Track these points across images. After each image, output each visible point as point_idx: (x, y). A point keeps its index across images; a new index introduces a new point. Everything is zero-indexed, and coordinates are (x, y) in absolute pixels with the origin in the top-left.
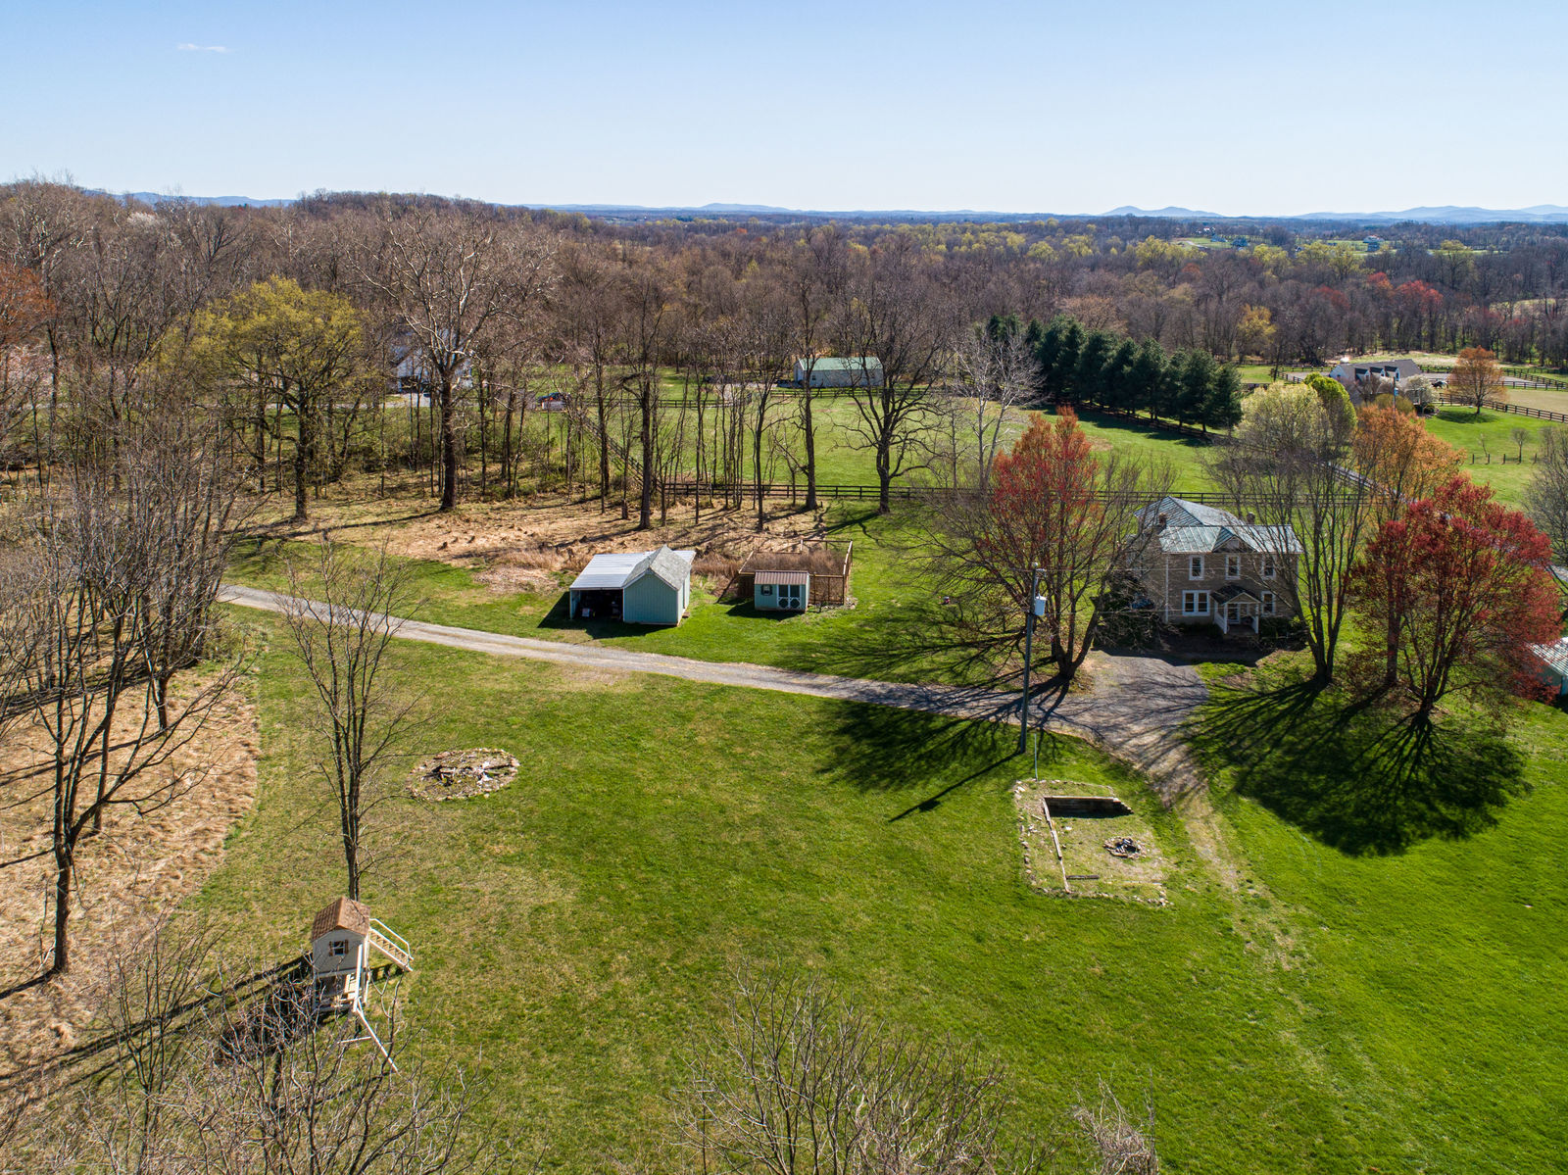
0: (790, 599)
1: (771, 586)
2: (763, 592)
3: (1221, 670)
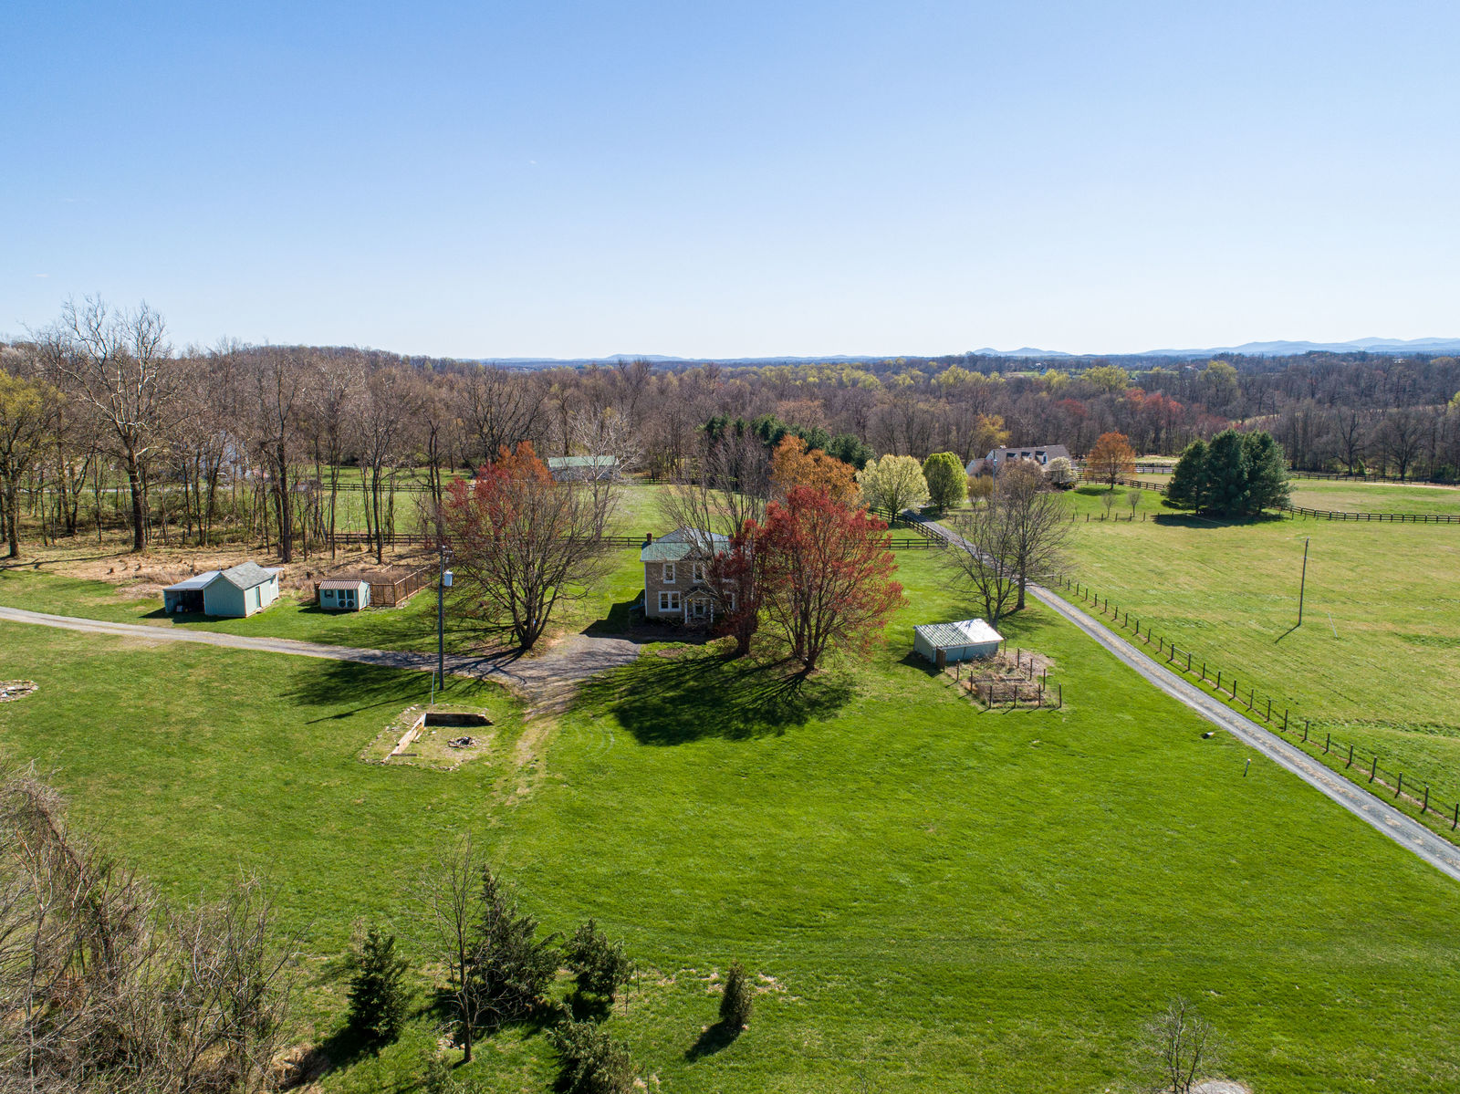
0: (347, 601)
1: (332, 591)
2: (326, 596)
3: (664, 646)
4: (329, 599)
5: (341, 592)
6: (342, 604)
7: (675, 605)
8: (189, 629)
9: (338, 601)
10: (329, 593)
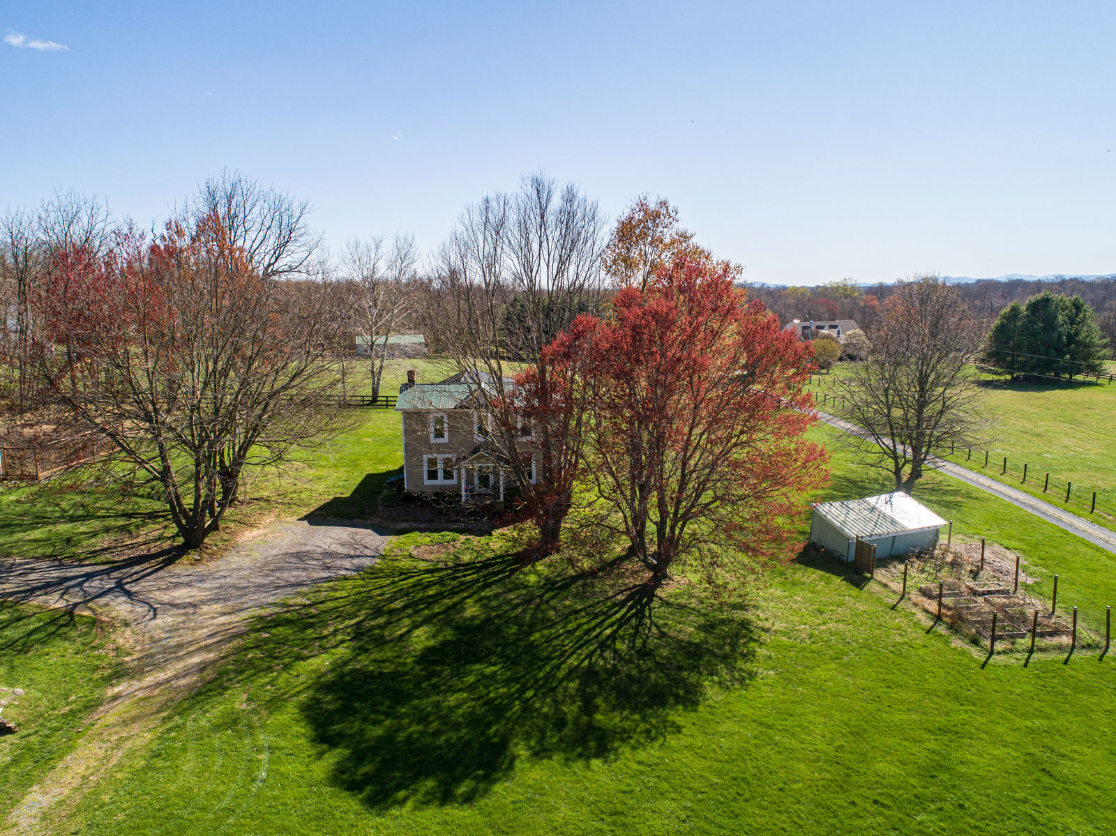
3: (425, 538)
7: (448, 475)
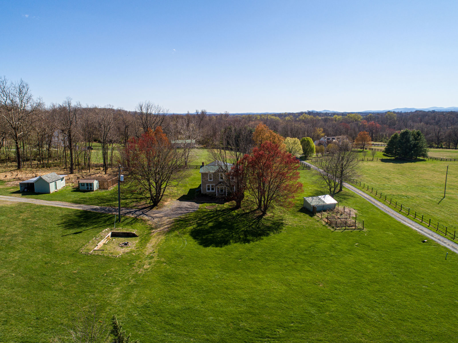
3: (208, 204)
4: (83, 187)
5: (87, 184)
6: (88, 188)
7: (213, 189)
8: (27, 198)
9: (86, 187)
10: (83, 184)
